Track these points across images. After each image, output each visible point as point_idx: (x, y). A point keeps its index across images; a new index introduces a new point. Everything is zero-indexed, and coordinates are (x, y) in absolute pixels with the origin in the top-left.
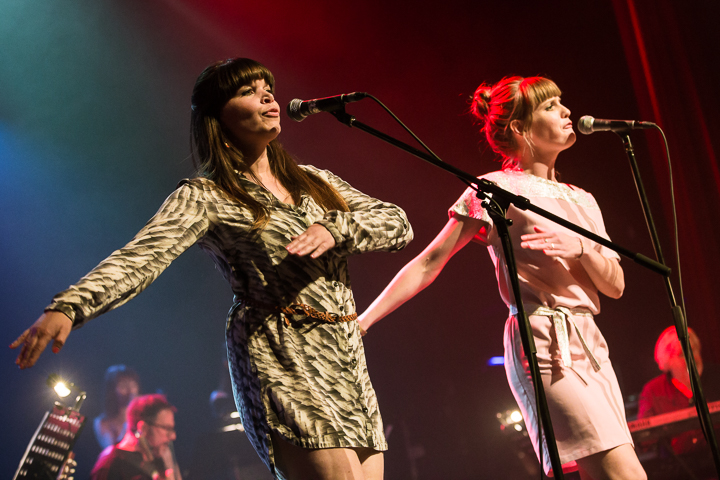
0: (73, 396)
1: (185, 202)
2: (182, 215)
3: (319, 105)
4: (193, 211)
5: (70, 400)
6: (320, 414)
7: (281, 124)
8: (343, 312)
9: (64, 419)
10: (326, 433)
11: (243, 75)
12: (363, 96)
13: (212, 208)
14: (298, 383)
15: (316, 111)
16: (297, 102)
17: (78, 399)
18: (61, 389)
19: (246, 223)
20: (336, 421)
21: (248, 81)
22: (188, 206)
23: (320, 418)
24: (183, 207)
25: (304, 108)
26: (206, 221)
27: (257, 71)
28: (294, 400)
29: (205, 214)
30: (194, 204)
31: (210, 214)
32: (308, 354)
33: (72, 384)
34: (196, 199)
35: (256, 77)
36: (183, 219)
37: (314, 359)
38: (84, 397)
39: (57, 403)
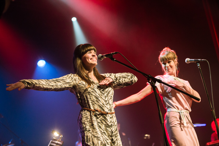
0: (59, 136)
1: (69, 77)
2: (66, 79)
3: (106, 56)
4: (70, 79)
5: (58, 137)
6: (100, 139)
7: (97, 62)
8: (110, 111)
9: (56, 142)
10: (101, 145)
11: (89, 48)
12: (117, 53)
13: (75, 80)
14: (94, 130)
15: (105, 57)
16: (100, 55)
17: (60, 137)
18: (56, 134)
19: (83, 85)
20: (104, 141)
21: (90, 50)
22: (69, 78)
23: (100, 140)
24: (68, 78)
25: (102, 56)
26: (73, 83)
27: (92, 48)
28: (93, 135)
29: (73, 81)
30: (71, 78)
31: (74, 81)
32: (98, 121)
33: (59, 133)
34: (72, 77)
35: (92, 49)
36: (66, 80)
37: (100, 123)
38: (62, 136)
39: (54, 138)
